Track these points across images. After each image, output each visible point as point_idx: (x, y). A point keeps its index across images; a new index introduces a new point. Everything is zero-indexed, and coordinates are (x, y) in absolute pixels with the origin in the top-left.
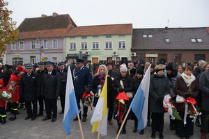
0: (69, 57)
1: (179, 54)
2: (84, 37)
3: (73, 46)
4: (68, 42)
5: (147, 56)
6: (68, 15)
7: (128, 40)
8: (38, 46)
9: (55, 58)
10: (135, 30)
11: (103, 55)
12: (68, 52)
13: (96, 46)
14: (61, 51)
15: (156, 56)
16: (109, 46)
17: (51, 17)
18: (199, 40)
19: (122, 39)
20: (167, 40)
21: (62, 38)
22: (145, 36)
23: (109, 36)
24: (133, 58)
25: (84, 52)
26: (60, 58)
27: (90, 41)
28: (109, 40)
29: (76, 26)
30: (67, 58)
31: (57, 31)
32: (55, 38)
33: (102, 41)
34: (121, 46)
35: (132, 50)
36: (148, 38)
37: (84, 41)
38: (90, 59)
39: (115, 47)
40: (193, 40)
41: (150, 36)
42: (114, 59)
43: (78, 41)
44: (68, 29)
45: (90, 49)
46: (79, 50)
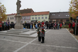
0: (32, 21)
1: (62, 20)
4: (32, 17)
5: (53, 20)
6: (31, 9)
7: (48, 16)
8: (23, 18)
9: (28, 21)
10: (50, 13)
11: (41, 20)
14: (30, 19)
15: (55, 20)
16: (43, 18)
17: (27, 9)
18: (68, 16)
19: (46, 16)
20: (59, 16)
21: (30, 16)
22: (53, 15)
25: (36, 20)
26: (30, 22)
28: (43, 16)
29: (34, 12)
30: (31, 21)
31: (28, 14)
32: (28, 16)
33: (41, 17)
34: (46, 18)
35: (49, 19)
37: (36, 17)
38: (38, 21)
39: (44, 18)
40: (66, 16)
41: (54, 15)
42: (44, 21)
43: (34, 17)
44: (31, 13)
45: (38, 19)
46: (35, 19)
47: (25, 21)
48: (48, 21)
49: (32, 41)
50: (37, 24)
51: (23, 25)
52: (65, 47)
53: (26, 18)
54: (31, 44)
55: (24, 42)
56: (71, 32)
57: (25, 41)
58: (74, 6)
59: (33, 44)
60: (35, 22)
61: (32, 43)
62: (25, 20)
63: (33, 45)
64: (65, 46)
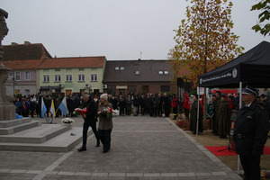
0: (42, 89)
1: (146, 86)
2: (58, 69)
3: (47, 79)
4: (42, 74)
5: (118, 87)
6: (41, 45)
7: (100, 73)
9: (28, 91)
10: (108, 62)
11: (76, 87)
12: (41, 84)
13: (69, 79)
14: (34, 83)
15: (126, 87)
16: (82, 78)
18: (166, 72)
19: (94, 72)
20: (137, 73)
21: (35, 70)
22: (117, 68)
23: (81, 69)
24: (104, 89)
25: (57, 85)
26: (34, 91)
27: (63, 74)
28: (82, 73)
29: (50, 57)
30: (41, 90)
31: (29, 63)
32: (27, 70)
33: (75, 74)
34: (94, 78)
35: (104, 83)
36: (120, 70)
37: (58, 73)
38: (63, 91)
39: (88, 80)
40: (161, 73)
41: (122, 68)
42: (87, 91)
43: (52, 74)
44: (41, 61)
45: (63, 81)
46: (52, 83)
47: (17, 87)
48: (101, 91)
49: (56, 164)
50: (64, 101)
51: (12, 105)
52: (175, 175)
53: (18, 78)
54: (55, 173)
55: (23, 171)
56: (180, 125)
57: (27, 167)
58: (187, 44)
59: (61, 173)
60: (54, 91)
61: (56, 170)
62: (15, 84)
63: (63, 177)
64: (174, 172)
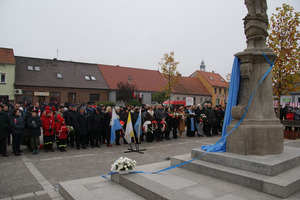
5: (36, 94)
7: (10, 72)
15: (47, 94)
18: (93, 78)
20: (59, 76)
22: (30, 68)
24: (16, 96)
35: (16, 86)
36: (34, 70)
40: (87, 78)
41: (37, 69)
48: (11, 98)
